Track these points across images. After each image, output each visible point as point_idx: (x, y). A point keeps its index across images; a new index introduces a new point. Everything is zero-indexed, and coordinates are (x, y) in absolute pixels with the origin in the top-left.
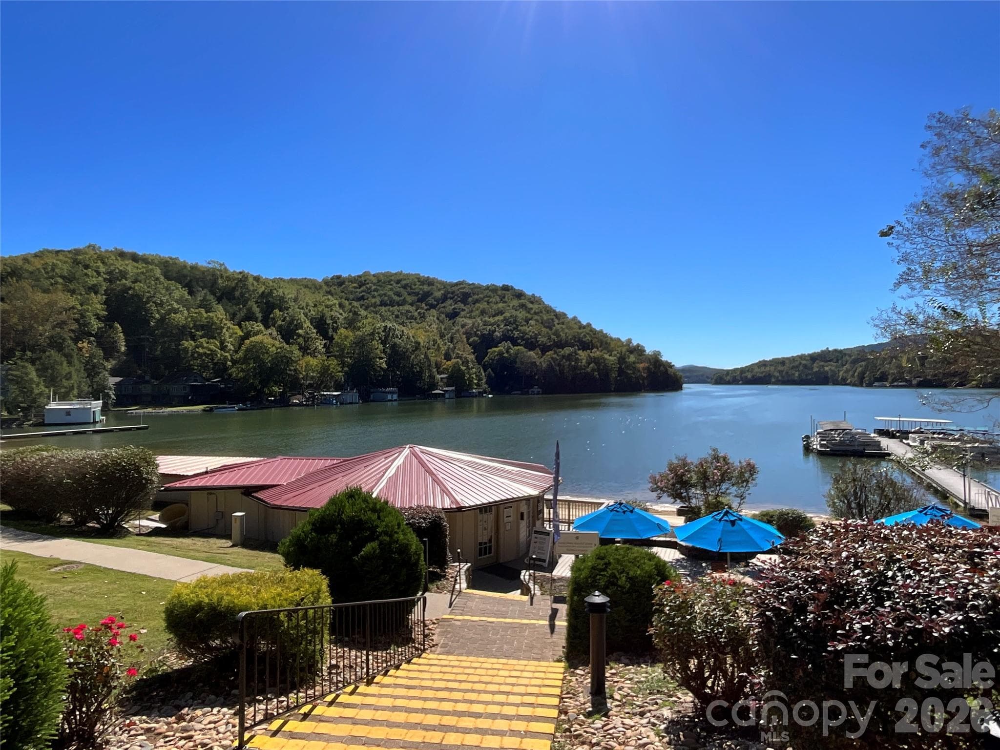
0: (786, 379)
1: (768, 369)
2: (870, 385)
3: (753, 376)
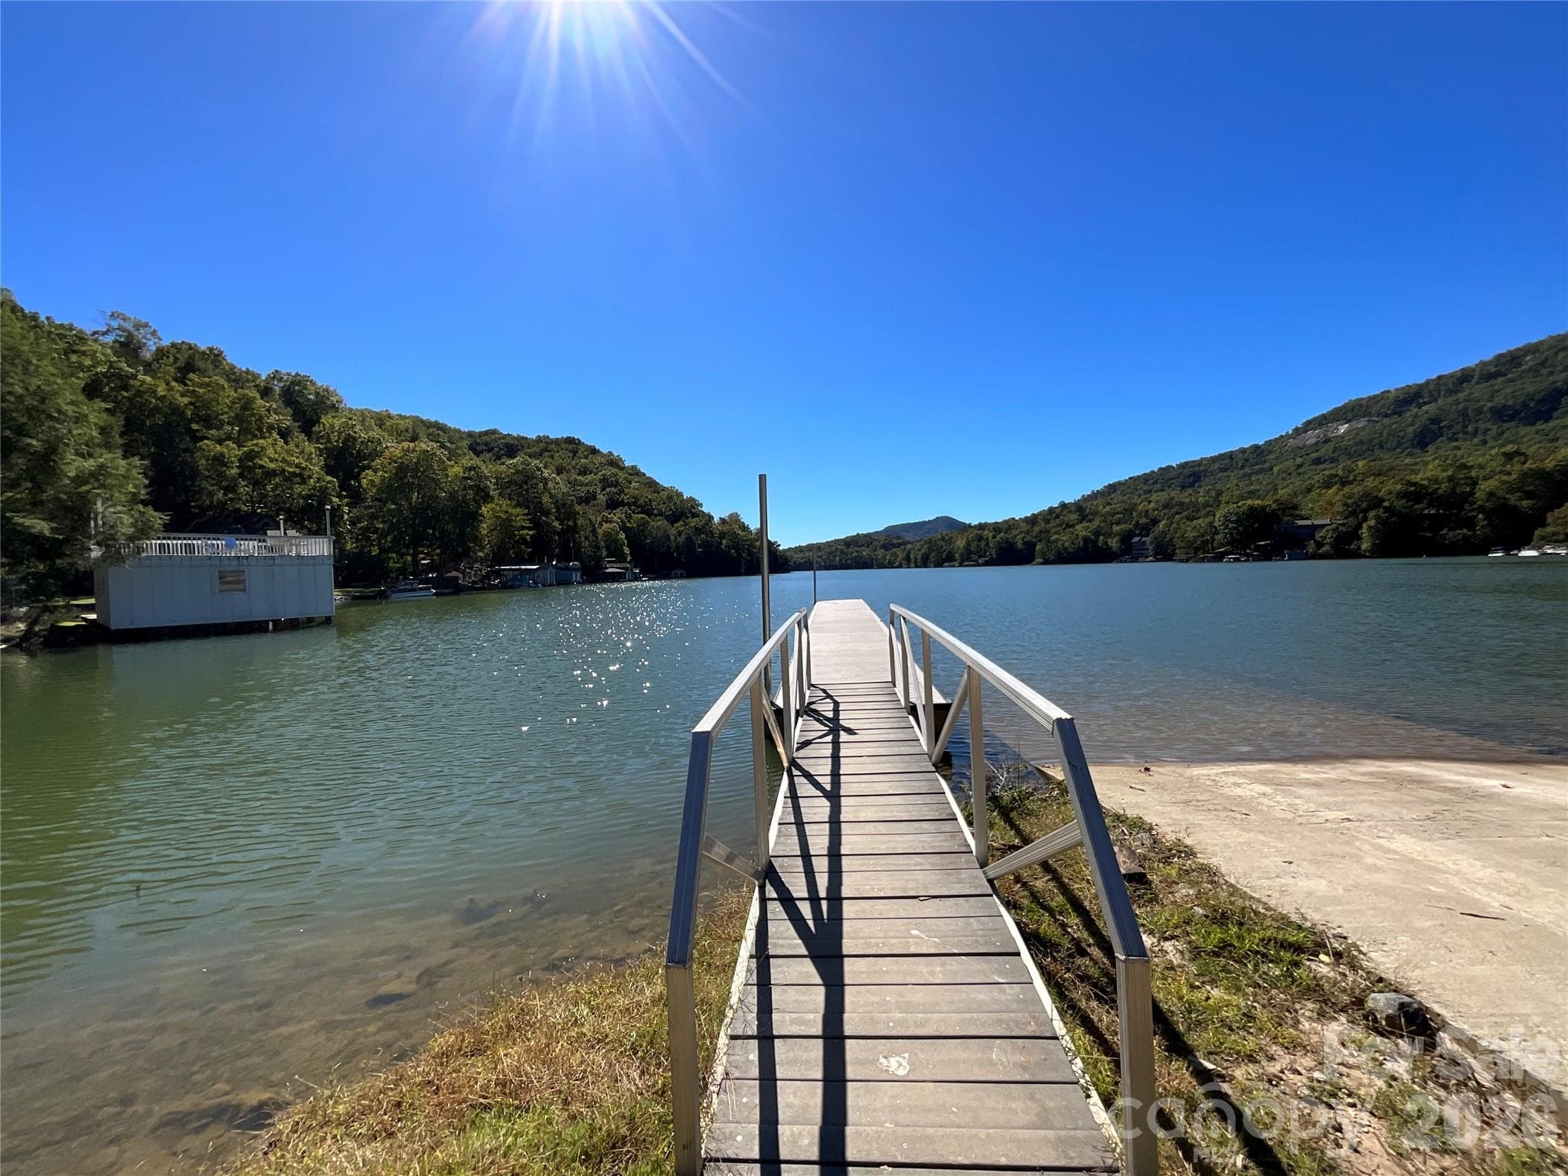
1: (807, 554)
2: (939, 564)
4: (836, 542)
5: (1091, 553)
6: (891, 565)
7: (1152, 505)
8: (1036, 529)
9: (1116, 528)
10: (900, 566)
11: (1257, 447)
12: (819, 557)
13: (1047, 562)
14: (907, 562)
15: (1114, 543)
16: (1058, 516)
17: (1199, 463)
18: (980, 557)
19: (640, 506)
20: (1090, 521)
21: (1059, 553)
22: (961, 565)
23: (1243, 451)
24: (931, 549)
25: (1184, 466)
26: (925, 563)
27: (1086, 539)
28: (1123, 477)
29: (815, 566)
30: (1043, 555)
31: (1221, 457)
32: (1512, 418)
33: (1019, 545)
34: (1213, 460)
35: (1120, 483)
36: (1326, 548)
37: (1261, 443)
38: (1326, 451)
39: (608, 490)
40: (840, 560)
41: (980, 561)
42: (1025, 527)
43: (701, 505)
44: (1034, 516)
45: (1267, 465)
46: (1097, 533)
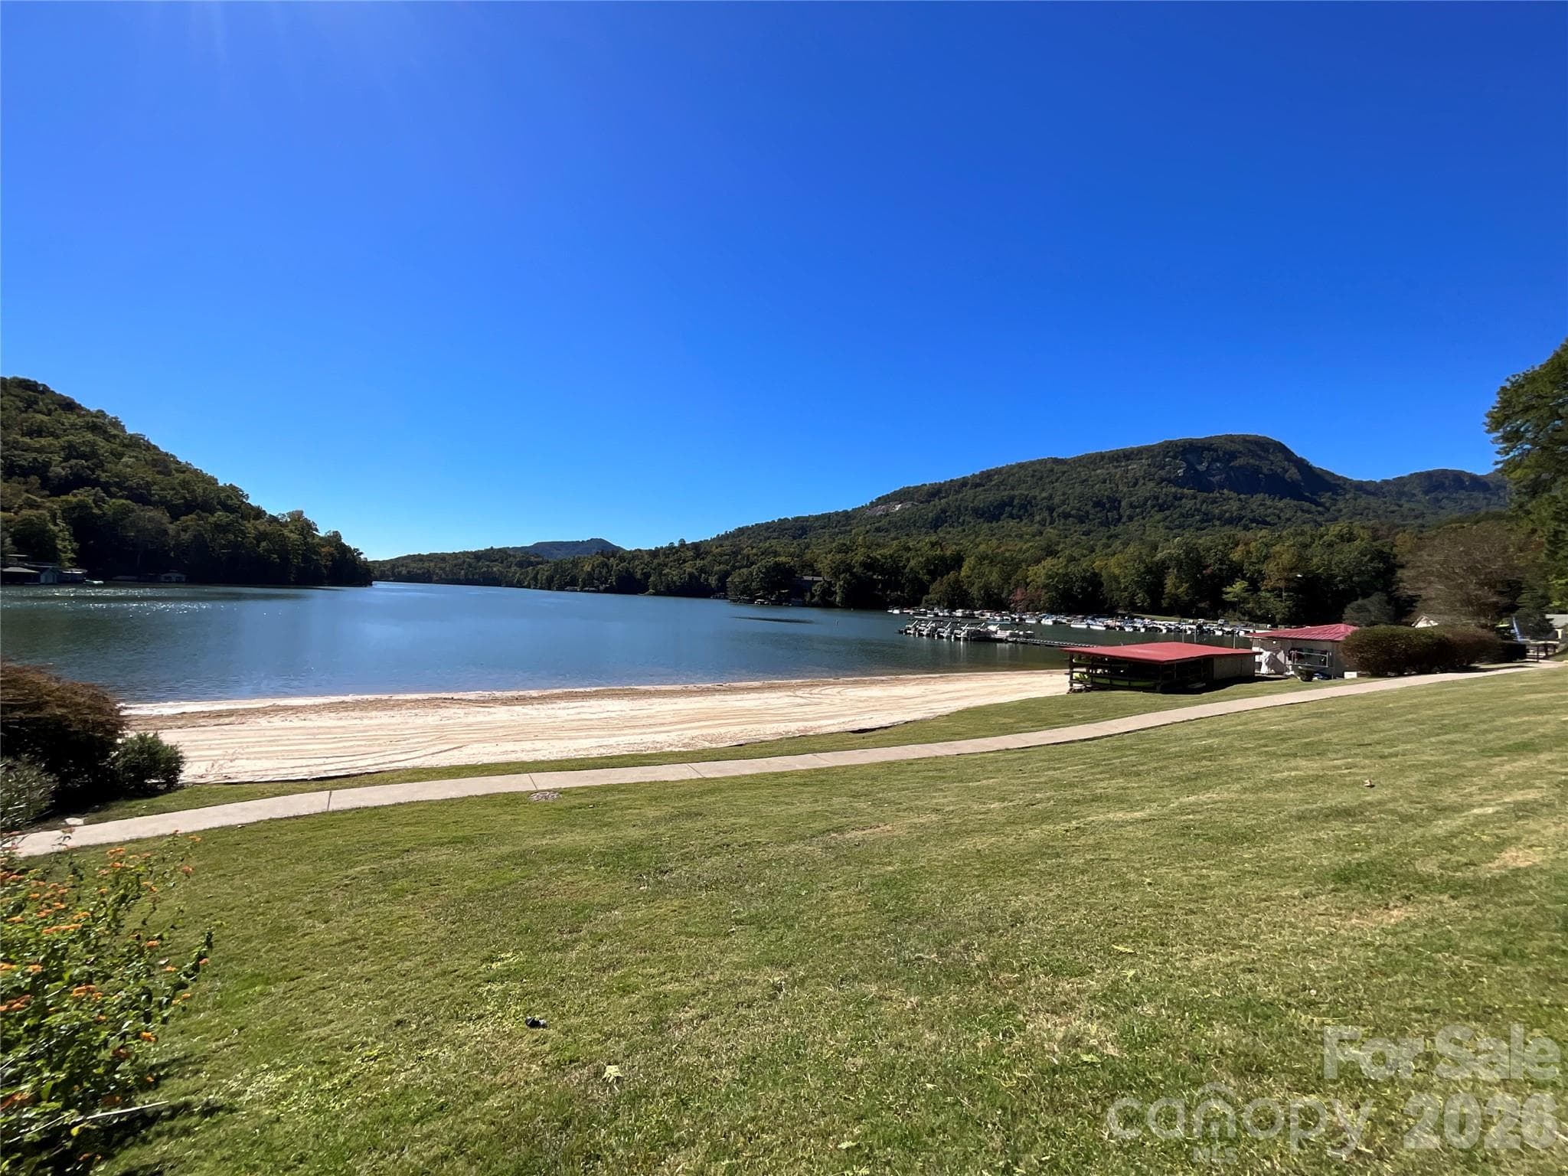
0: (450, 577)
1: (426, 564)
2: (561, 588)
3: (409, 572)
4: (465, 554)
5: (694, 588)
6: (519, 584)
7: (754, 551)
8: (656, 561)
9: (716, 568)
10: (528, 587)
11: (846, 512)
12: (441, 569)
13: (657, 593)
14: (536, 583)
15: (713, 581)
16: (677, 552)
17: (806, 519)
18: (602, 583)
19: (130, 489)
20: (703, 559)
21: (668, 587)
22: (581, 591)
23: (837, 514)
24: (556, 571)
25: (796, 519)
26: (548, 585)
27: (691, 575)
28: (750, 523)
29: (435, 578)
30: (655, 587)
31: (823, 516)
32: (982, 516)
33: (638, 576)
34: (817, 518)
35: (747, 528)
36: (816, 599)
37: (850, 510)
38: (884, 523)
39: (73, 462)
40: (466, 574)
41: (601, 588)
42: (647, 558)
43: (247, 497)
44: (657, 550)
45: (848, 528)
46: (702, 570)
